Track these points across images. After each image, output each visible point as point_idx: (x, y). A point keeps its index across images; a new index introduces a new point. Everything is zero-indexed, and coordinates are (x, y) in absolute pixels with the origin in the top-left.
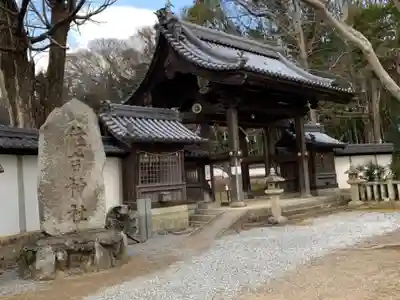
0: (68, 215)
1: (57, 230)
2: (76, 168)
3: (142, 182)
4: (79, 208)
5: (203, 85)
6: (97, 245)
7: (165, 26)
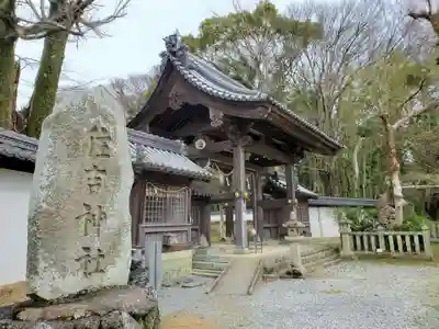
0: (78, 265)
1: (55, 290)
2: (95, 188)
3: (147, 220)
4: (94, 253)
5: (216, 118)
6: (125, 315)
7: (174, 54)
